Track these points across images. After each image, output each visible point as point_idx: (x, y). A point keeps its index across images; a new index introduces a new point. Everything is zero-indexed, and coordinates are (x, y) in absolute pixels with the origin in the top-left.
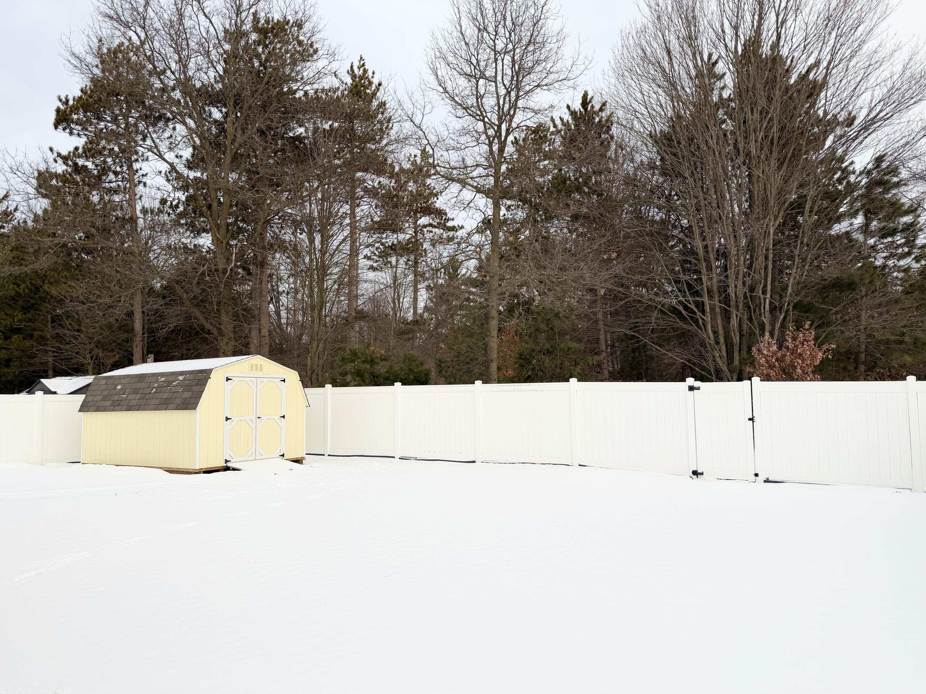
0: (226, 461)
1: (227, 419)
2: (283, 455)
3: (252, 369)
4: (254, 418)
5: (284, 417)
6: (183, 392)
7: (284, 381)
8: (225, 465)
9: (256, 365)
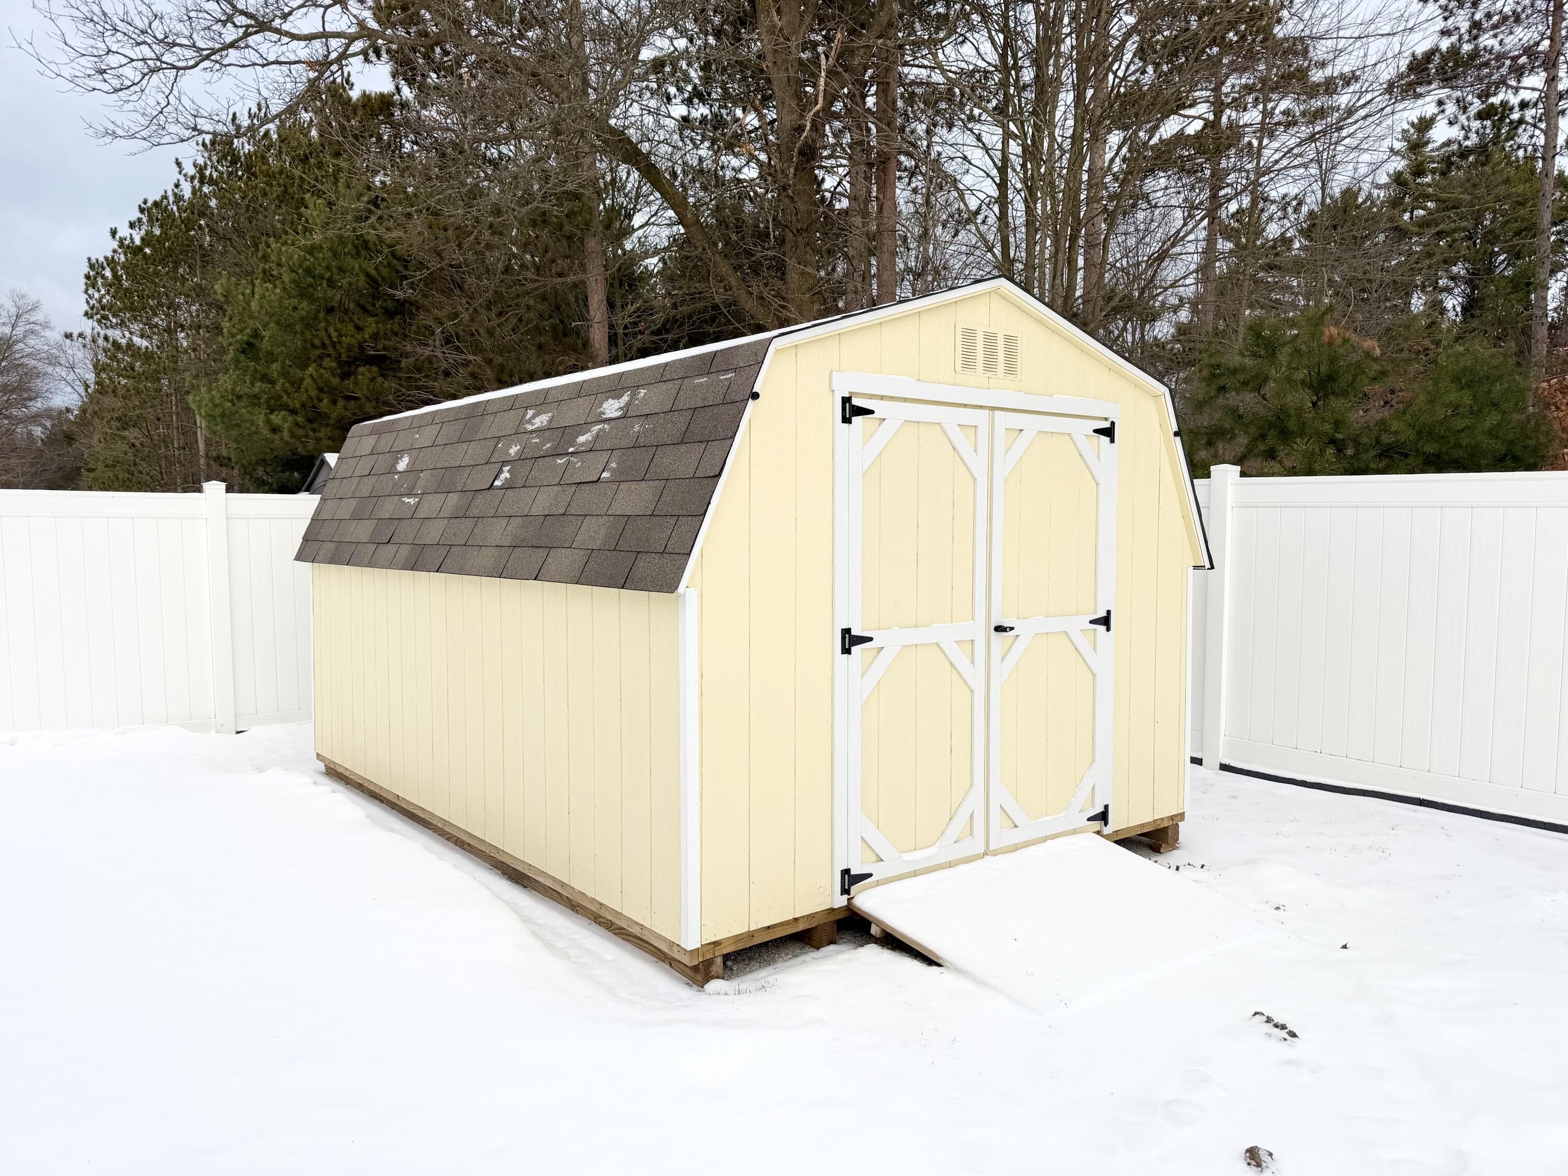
0: (849, 880)
1: (850, 641)
2: (1103, 817)
3: (968, 363)
4: (980, 630)
5: (1105, 621)
6: (617, 481)
7: (1108, 432)
8: (841, 901)
9: (990, 338)
